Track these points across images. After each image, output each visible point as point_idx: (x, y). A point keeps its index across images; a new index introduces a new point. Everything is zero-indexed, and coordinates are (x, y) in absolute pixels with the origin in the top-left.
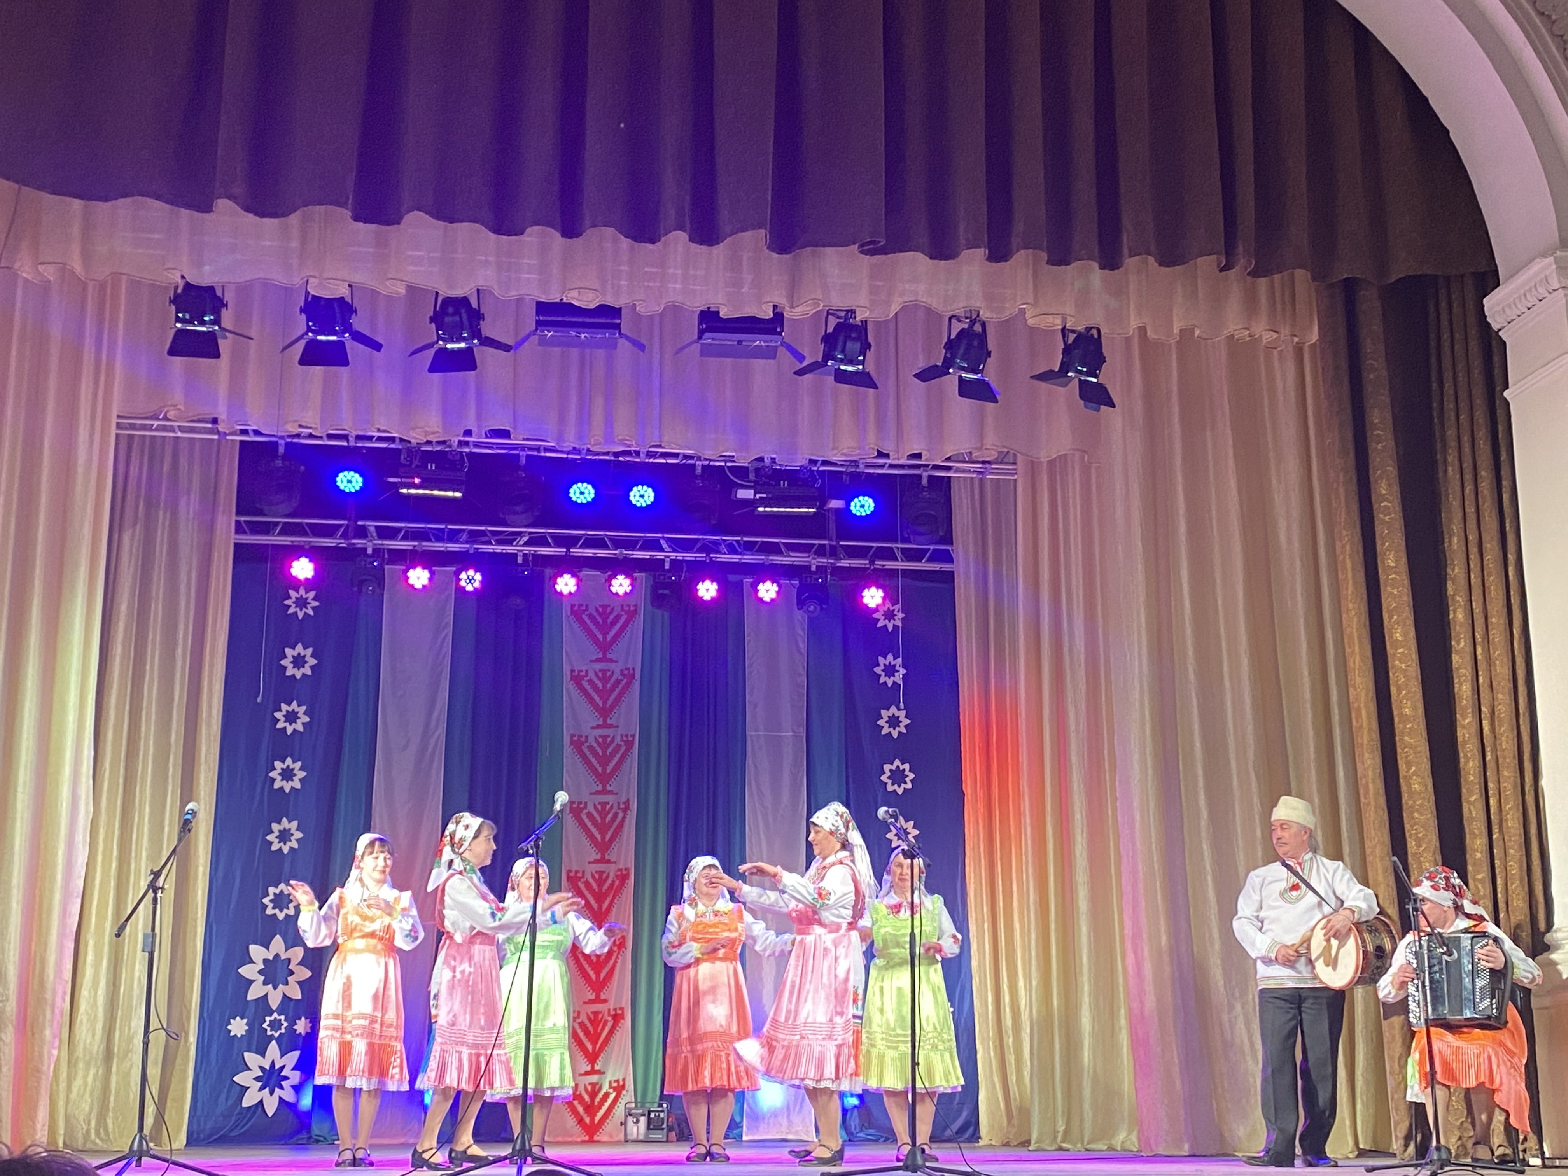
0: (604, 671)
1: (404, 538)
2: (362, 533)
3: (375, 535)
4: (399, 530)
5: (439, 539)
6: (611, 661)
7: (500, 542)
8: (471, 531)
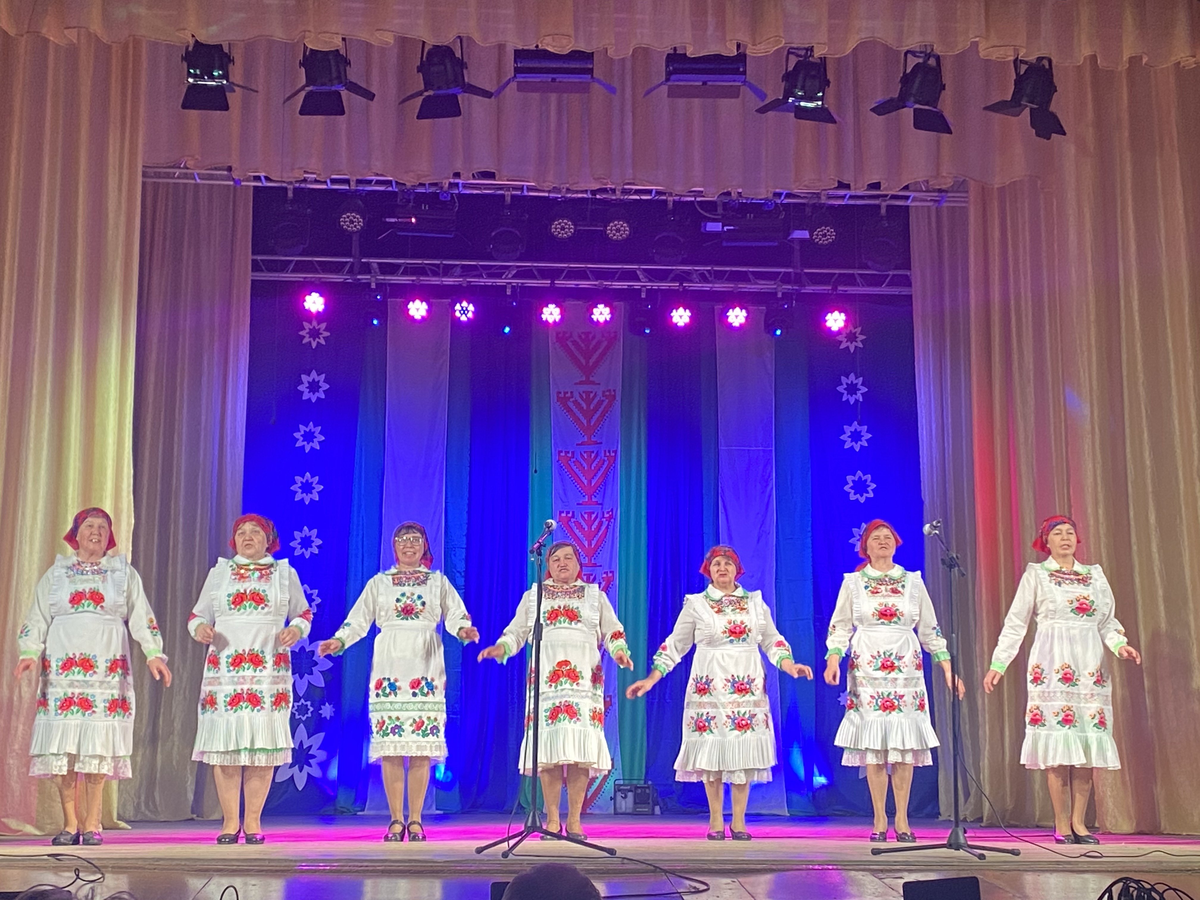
0: (588, 393)
1: (405, 273)
2: (366, 269)
3: (377, 270)
4: (398, 266)
5: (435, 274)
6: (593, 383)
7: (490, 276)
8: (463, 266)
